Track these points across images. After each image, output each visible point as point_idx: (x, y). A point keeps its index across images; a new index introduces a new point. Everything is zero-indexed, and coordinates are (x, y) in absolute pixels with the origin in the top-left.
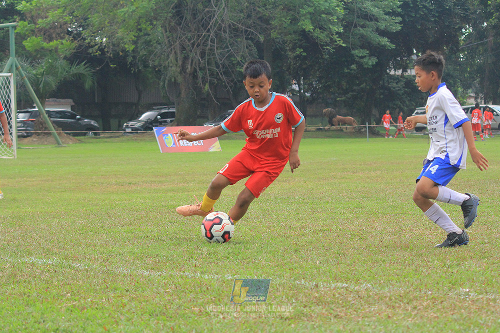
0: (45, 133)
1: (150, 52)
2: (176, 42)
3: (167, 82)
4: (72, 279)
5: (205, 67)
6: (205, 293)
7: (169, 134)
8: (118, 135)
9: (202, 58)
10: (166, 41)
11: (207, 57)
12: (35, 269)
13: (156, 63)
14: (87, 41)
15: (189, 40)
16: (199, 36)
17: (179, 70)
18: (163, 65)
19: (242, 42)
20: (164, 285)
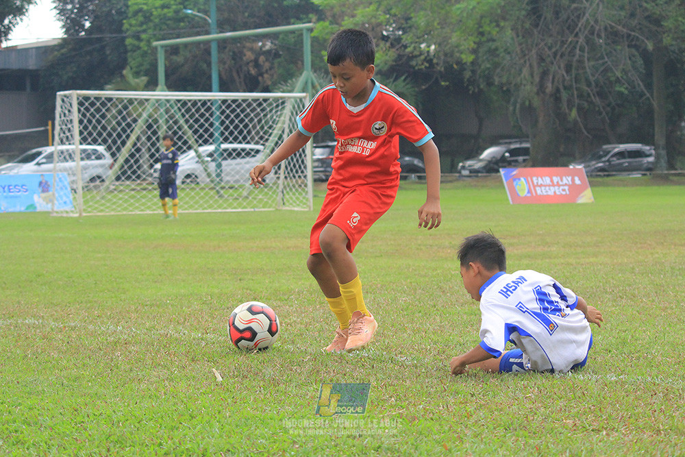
1: (496, 65)
2: (531, 51)
3: (518, 106)
4: (396, 377)
5: (571, 86)
6: (580, 400)
7: (522, 179)
8: (449, 179)
9: (567, 72)
10: (518, 49)
11: (574, 72)
13: (504, 80)
14: (409, 50)
15: (550, 48)
16: (563, 43)
17: (535, 90)
18: (514, 83)
19: (623, 50)
20: (523, 387)
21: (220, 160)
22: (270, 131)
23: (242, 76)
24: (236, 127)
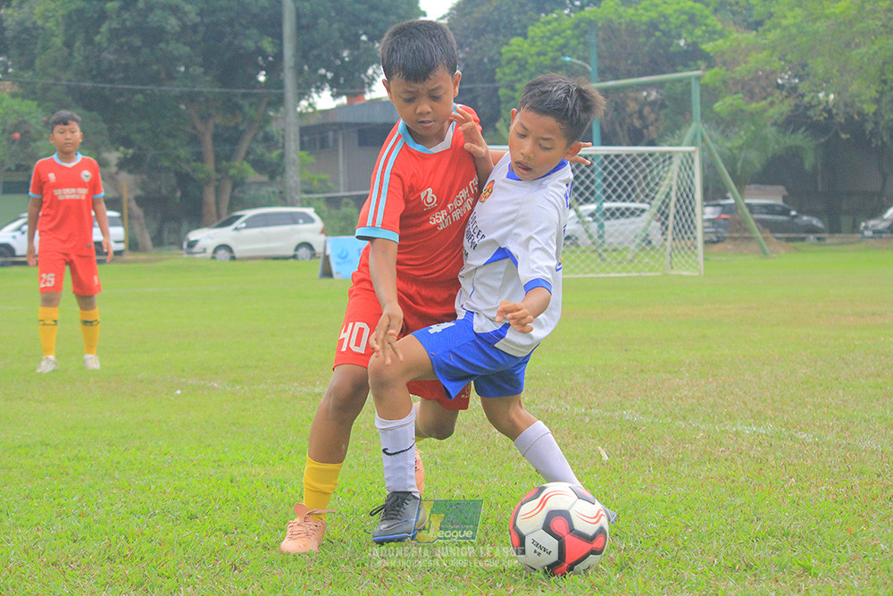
0: (745, 238)
4: (796, 456)
8: (852, 240)
12: (740, 440)
14: (806, 99)
21: (602, 220)
22: (657, 188)
23: (625, 127)
24: (620, 184)
